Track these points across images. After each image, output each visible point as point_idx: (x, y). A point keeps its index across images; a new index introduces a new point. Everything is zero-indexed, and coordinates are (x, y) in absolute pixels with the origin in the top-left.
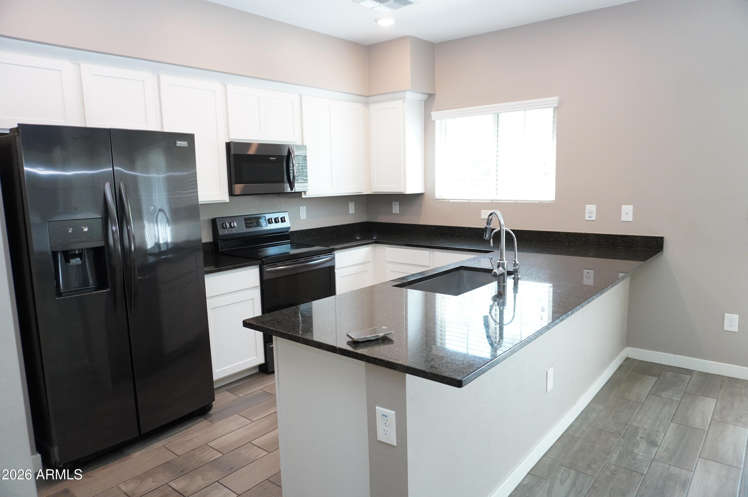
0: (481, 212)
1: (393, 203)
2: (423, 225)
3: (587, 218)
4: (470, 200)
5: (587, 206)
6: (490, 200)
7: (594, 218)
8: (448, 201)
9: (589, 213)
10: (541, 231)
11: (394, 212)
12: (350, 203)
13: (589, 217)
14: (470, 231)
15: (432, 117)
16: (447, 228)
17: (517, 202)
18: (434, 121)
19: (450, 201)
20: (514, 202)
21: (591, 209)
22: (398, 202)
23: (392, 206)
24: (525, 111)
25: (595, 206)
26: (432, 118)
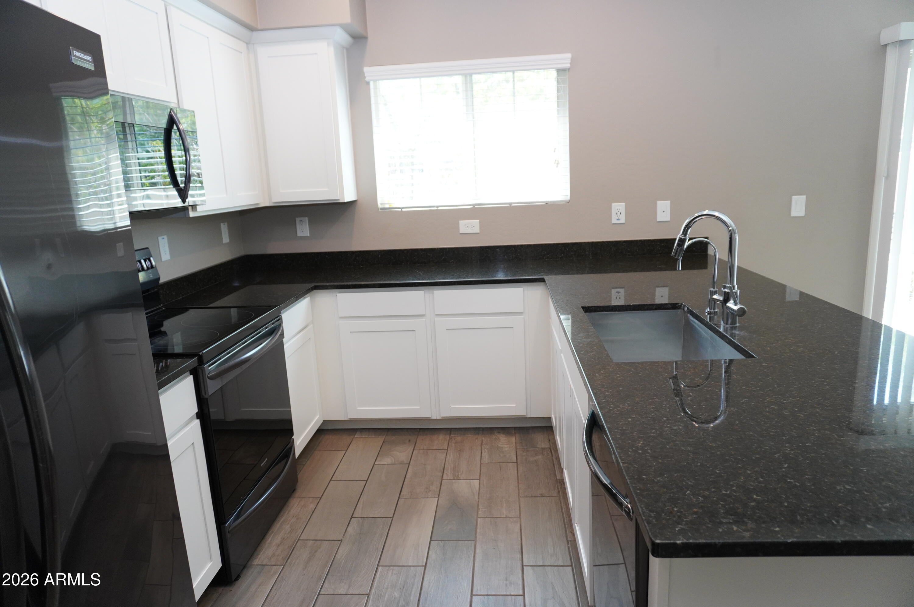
0: (458, 224)
1: (298, 220)
2: (360, 252)
3: (614, 221)
4: (438, 207)
5: (613, 204)
6: (470, 205)
7: (623, 221)
8: (400, 210)
9: (617, 214)
10: (554, 244)
11: (300, 234)
12: (222, 225)
13: (617, 220)
14: (444, 253)
15: (366, 75)
16: (405, 252)
17: (513, 205)
18: (368, 83)
19: (404, 210)
20: (508, 205)
21: (619, 208)
22: (306, 217)
23: (296, 225)
24: (514, 73)
25: (624, 204)
26: (365, 77)
